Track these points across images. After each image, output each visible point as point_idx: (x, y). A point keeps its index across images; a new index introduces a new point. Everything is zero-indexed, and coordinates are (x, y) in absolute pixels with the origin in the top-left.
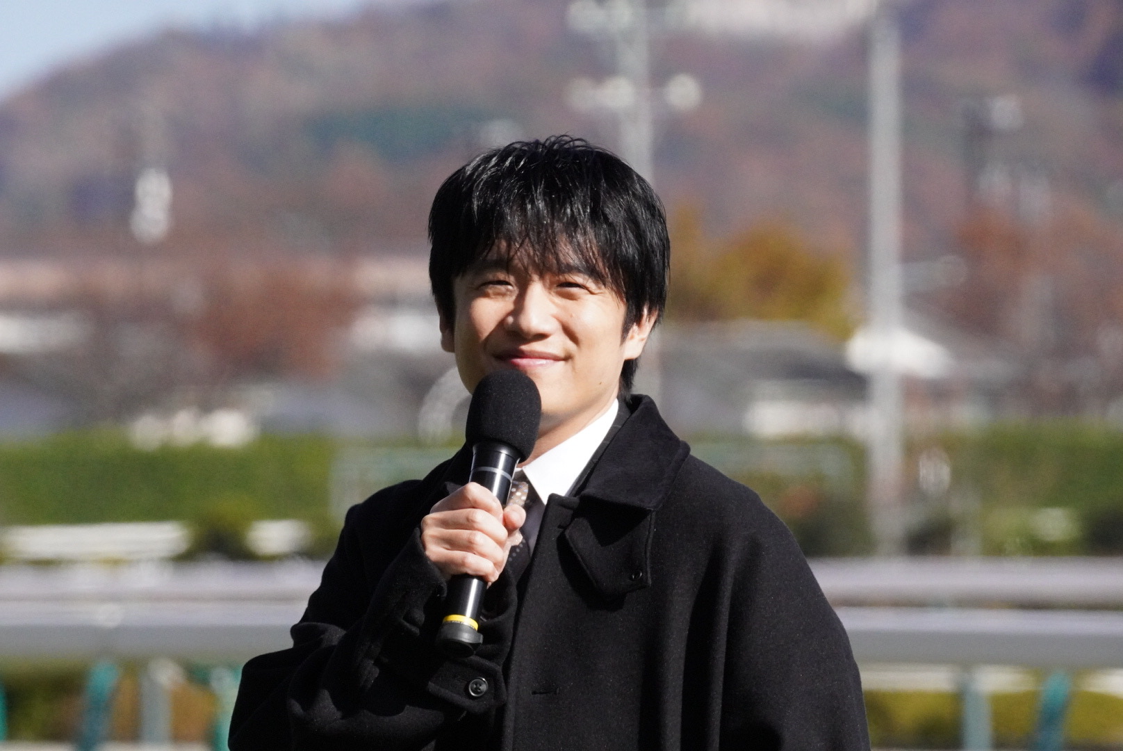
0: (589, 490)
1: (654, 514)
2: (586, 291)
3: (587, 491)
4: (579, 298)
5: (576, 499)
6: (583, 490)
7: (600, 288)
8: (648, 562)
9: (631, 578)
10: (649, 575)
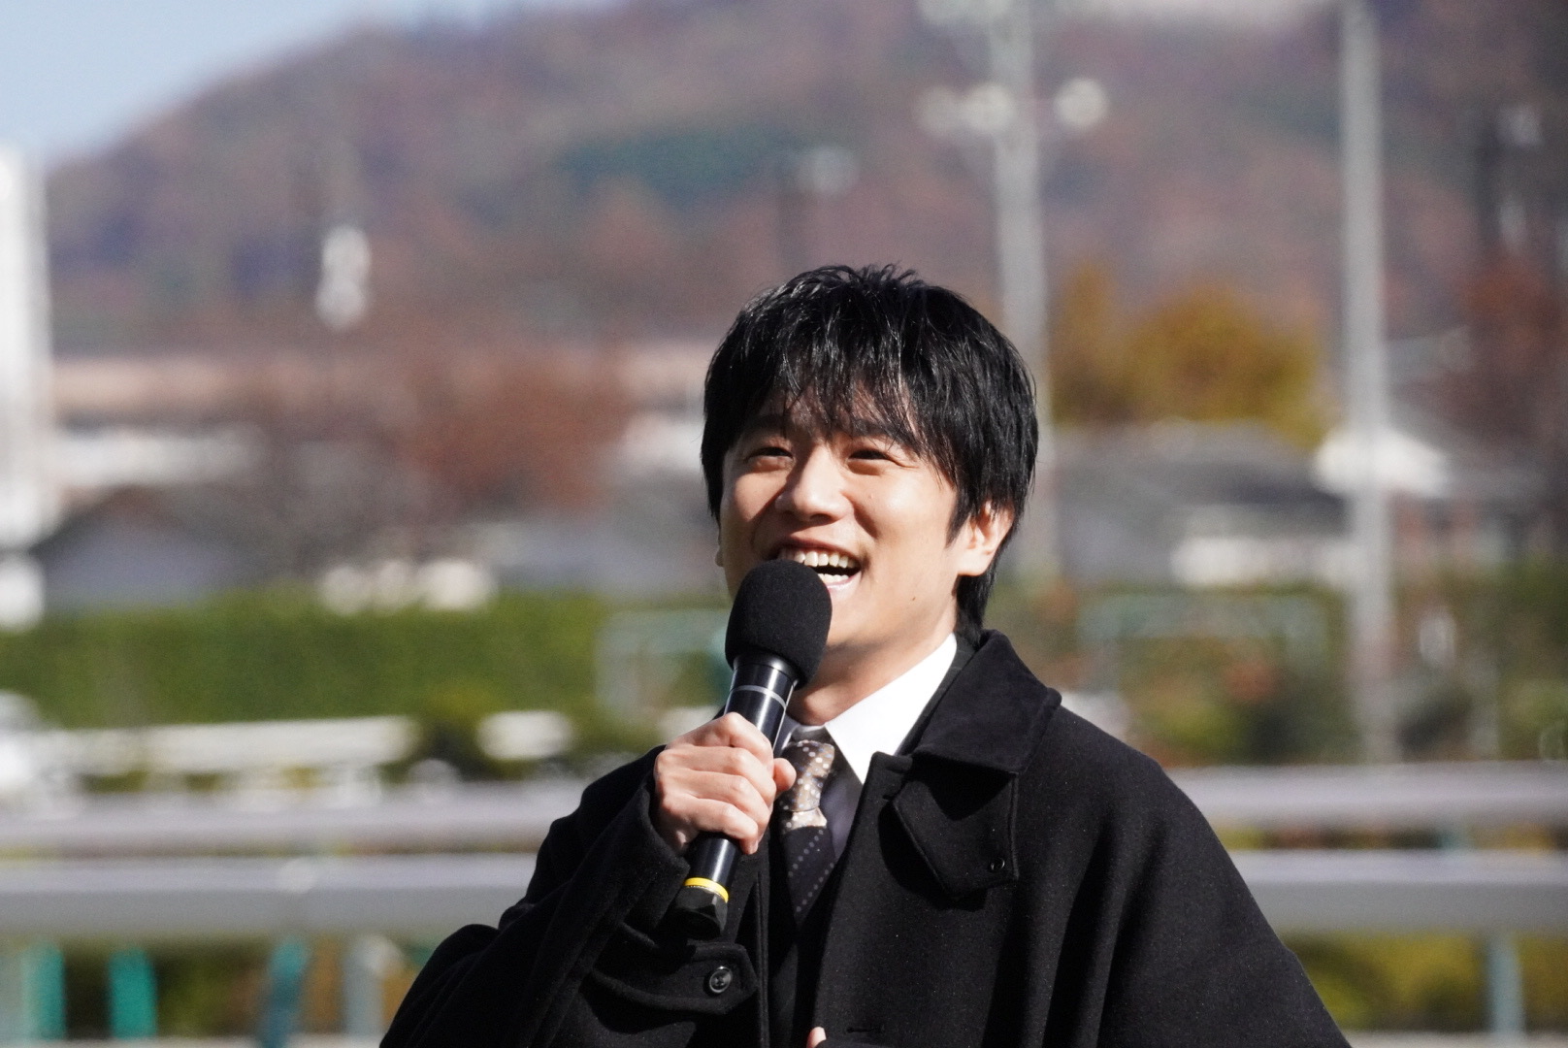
0: (925, 746)
1: (1017, 781)
2: (892, 463)
3: (921, 747)
4: (883, 473)
5: (908, 758)
6: (916, 746)
7: (912, 459)
8: (1013, 847)
9: (989, 867)
10: (1015, 865)
